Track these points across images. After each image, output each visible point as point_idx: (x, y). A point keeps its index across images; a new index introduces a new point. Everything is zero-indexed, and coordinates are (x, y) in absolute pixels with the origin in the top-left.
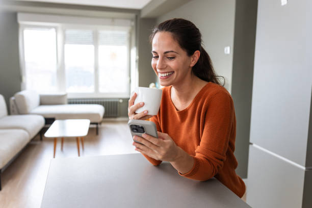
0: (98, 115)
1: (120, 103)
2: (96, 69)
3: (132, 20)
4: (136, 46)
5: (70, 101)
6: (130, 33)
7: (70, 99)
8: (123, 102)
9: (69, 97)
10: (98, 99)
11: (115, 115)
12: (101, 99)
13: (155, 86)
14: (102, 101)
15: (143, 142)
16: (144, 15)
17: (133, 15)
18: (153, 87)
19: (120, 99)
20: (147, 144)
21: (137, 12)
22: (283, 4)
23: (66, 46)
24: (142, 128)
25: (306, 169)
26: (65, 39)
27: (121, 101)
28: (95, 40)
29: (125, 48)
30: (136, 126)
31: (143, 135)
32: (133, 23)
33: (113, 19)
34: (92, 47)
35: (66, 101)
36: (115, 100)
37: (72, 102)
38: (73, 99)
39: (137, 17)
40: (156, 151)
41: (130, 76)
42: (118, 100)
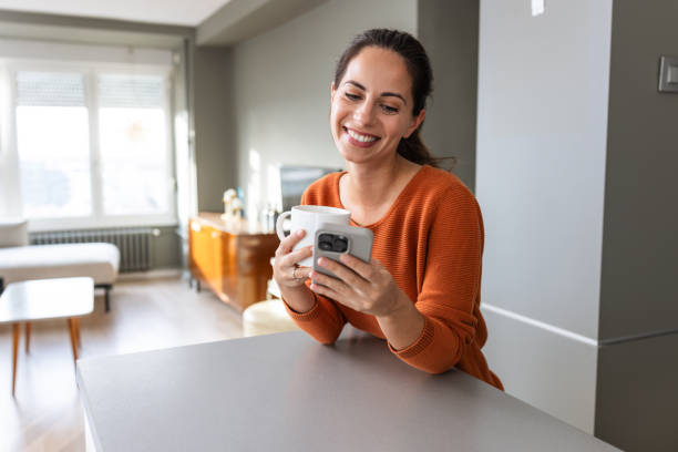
0: (107, 265)
1: (153, 236)
2: (95, 164)
3: (174, 50)
4: (188, 108)
5: (33, 237)
6: (172, 80)
7: (35, 234)
8: (162, 234)
9: (33, 227)
10: (102, 230)
11: (144, 265)
12: (108, 229)
13: (237, 196)
14: (112, 233)
15: (339, 272)
16: (203, 39)
17: (178, 40)
18: (233, 197)
19: (153, 228)
20: (346, 277)
21: (188, 32)
22: (535, 13)
23: (20, 109)
24: (345, 241)
25: (599, 344)
26: (17, 95)
27: (156, 232)
28: (90, 95)
29: (159, 114)
30: (332, 236)
31: (343, 257)
32: (177, 58)
33: (131, 48)
34: (82, 112)
35: (26, 239)
36: (143, 232)
37: (39, 240)
38: (43, 233)
39: (187, 43)
40: (359, 291)
41: (174, 175)
42: (149, 231)
